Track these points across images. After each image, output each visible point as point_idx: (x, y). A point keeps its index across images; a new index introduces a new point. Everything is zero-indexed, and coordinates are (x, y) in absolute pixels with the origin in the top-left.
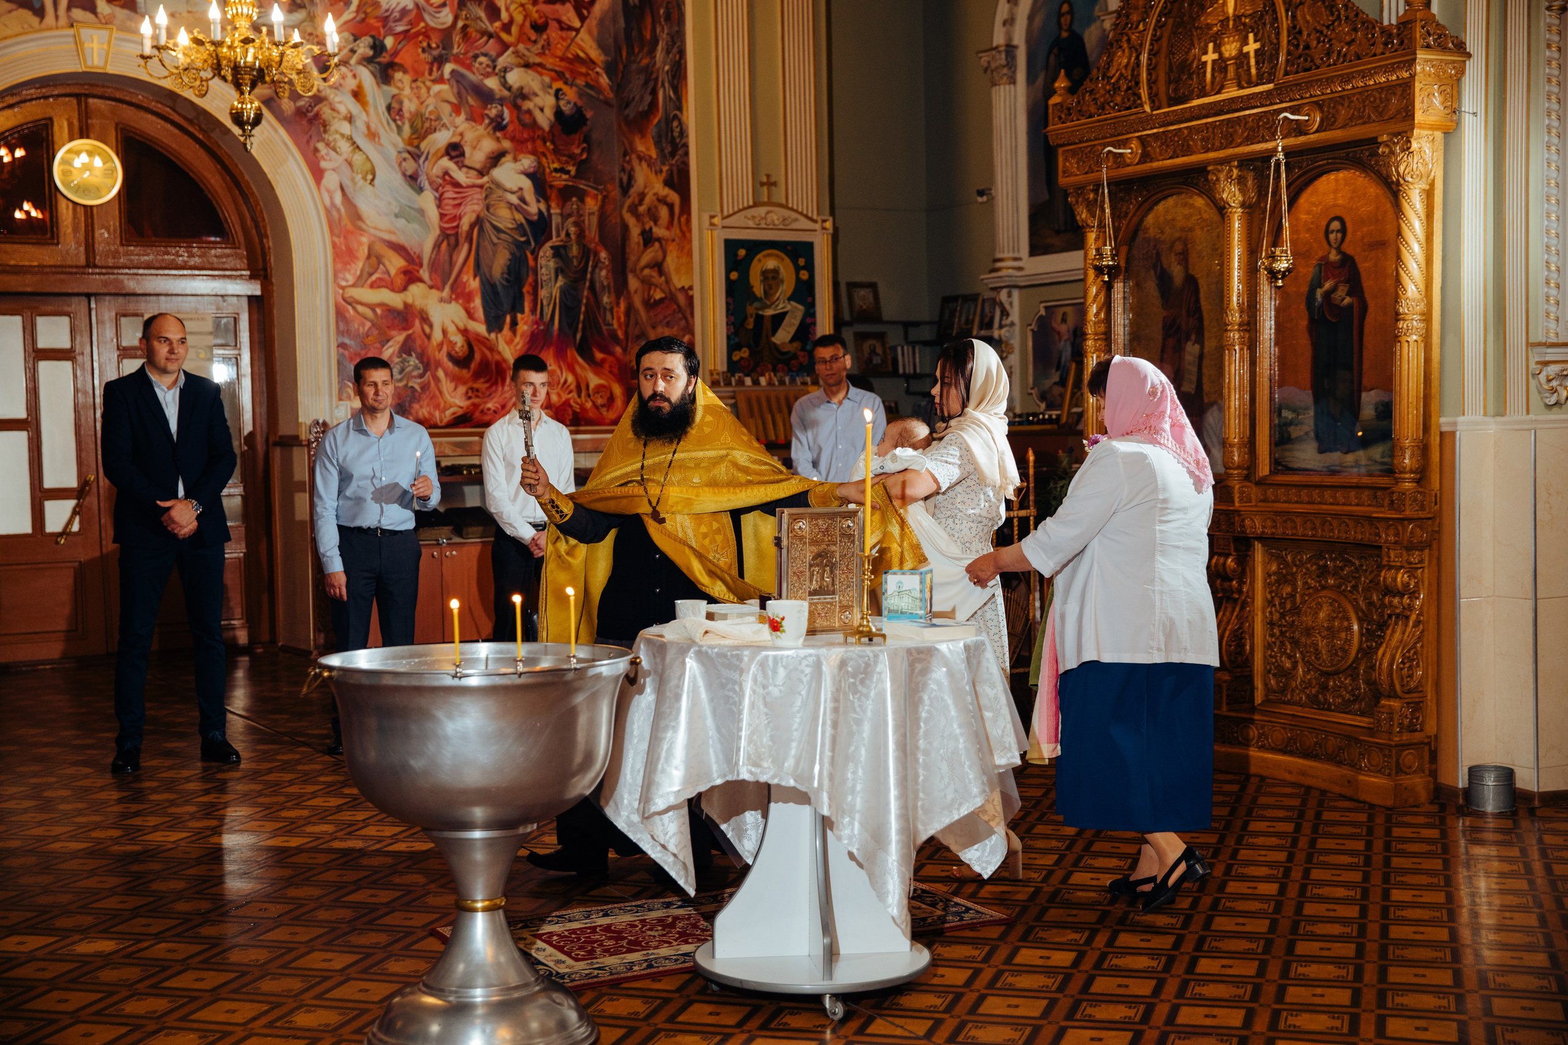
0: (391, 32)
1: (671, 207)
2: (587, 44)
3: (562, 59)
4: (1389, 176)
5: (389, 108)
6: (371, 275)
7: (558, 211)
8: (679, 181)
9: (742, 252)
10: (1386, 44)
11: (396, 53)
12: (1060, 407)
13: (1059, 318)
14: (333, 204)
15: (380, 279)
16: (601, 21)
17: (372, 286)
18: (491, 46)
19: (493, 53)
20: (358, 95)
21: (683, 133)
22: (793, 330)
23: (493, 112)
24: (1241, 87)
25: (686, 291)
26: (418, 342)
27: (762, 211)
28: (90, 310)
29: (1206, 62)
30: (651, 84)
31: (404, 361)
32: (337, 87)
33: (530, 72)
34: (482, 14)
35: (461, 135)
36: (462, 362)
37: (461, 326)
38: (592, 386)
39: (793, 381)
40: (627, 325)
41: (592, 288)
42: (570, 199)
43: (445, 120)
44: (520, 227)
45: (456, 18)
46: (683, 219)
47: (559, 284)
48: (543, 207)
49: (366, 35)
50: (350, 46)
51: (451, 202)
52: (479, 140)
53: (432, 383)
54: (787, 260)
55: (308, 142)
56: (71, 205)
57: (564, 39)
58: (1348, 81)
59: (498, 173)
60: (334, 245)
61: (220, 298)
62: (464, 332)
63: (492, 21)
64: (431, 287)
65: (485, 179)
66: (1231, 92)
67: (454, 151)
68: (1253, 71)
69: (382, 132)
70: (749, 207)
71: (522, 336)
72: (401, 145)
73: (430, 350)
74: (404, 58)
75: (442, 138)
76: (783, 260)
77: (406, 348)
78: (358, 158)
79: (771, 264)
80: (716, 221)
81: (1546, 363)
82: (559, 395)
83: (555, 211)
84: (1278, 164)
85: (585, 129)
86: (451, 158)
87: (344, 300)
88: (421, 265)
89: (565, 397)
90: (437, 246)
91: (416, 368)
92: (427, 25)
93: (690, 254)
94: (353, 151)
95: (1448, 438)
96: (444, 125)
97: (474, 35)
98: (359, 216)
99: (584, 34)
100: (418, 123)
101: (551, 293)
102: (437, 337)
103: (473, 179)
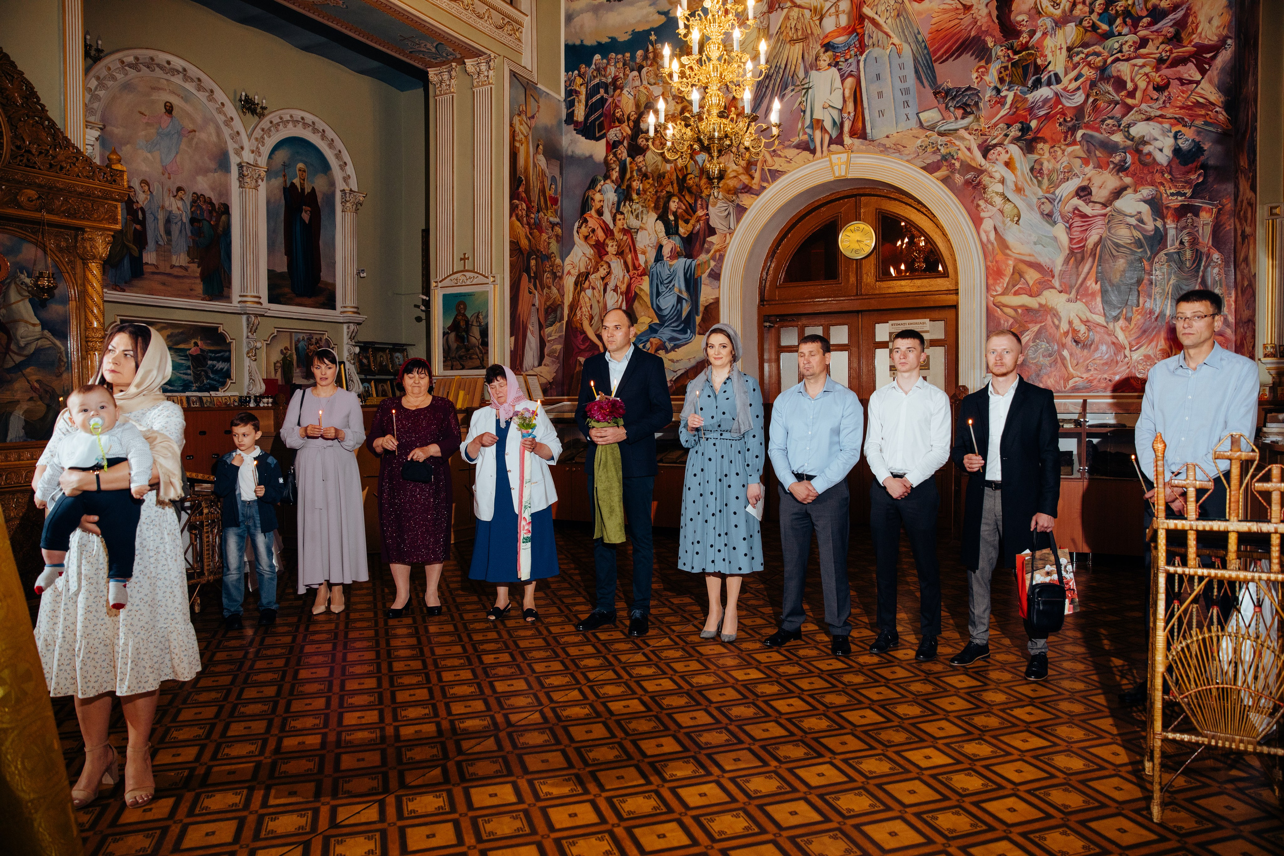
0: (1035, 117)
1: (1251, 206)
2: (1206, 91)
3: (1182, 108)
5: (1032, 169)
6: (1014, 286)
7: (1174, 226)
8: (1254, 182)
11: (1039, 130)
14: (988, 240)
15: (1021, 289)
16: (1220, 70)
17: (1016, 293)
18: (1118, 111)
20: (1008, 164)
23: (1117, 159)
26: (1049, 331)
28: (859, 321)
31: (1037, 345)
32: (994, 162)
33: (1151, 123)
34: (1110, 89)
36: (1083, 344)
37: (1084, 318)
42: (1185, 215)
43: (1076, 171)
44: (1138, 243)
45: (1088, 96)
46: (1254, 211)
47: (1171, 282)
48: (1159, 224)
49: (1016, 122)
50: (1005, 132)
51: (1079, 229)
53: (1059, 361)
55: (972, 202)
56: (846, 259)
57: (1183, 92)
59: (1118, 204)
60: (987, 268)
62: (1086, 322)
63: (1118, 92)
64: (1060, 292)
65: (1109, 209)
67: (1084, 192)
69: (1026, 187)
72: (1040, 193)
73: (1058, 335)
74: (1046, 133)
77: (1039, 336)
78: (1008, 207)
85: (1202, 158)
86: (1080, 197)
87: (994, 304)
88: (1053, 277)
90: (1067, 261)
91: (1046, 350)
92: (1064, 107)
93: (1256, 243)
94: (1005, 203)
97: (1103, 105)
98: (1007, 247)
99: (1204, 84)
100: (1054, 176)
101: (1164, 290)
102: (1064, 327)
103: (1098, 210)
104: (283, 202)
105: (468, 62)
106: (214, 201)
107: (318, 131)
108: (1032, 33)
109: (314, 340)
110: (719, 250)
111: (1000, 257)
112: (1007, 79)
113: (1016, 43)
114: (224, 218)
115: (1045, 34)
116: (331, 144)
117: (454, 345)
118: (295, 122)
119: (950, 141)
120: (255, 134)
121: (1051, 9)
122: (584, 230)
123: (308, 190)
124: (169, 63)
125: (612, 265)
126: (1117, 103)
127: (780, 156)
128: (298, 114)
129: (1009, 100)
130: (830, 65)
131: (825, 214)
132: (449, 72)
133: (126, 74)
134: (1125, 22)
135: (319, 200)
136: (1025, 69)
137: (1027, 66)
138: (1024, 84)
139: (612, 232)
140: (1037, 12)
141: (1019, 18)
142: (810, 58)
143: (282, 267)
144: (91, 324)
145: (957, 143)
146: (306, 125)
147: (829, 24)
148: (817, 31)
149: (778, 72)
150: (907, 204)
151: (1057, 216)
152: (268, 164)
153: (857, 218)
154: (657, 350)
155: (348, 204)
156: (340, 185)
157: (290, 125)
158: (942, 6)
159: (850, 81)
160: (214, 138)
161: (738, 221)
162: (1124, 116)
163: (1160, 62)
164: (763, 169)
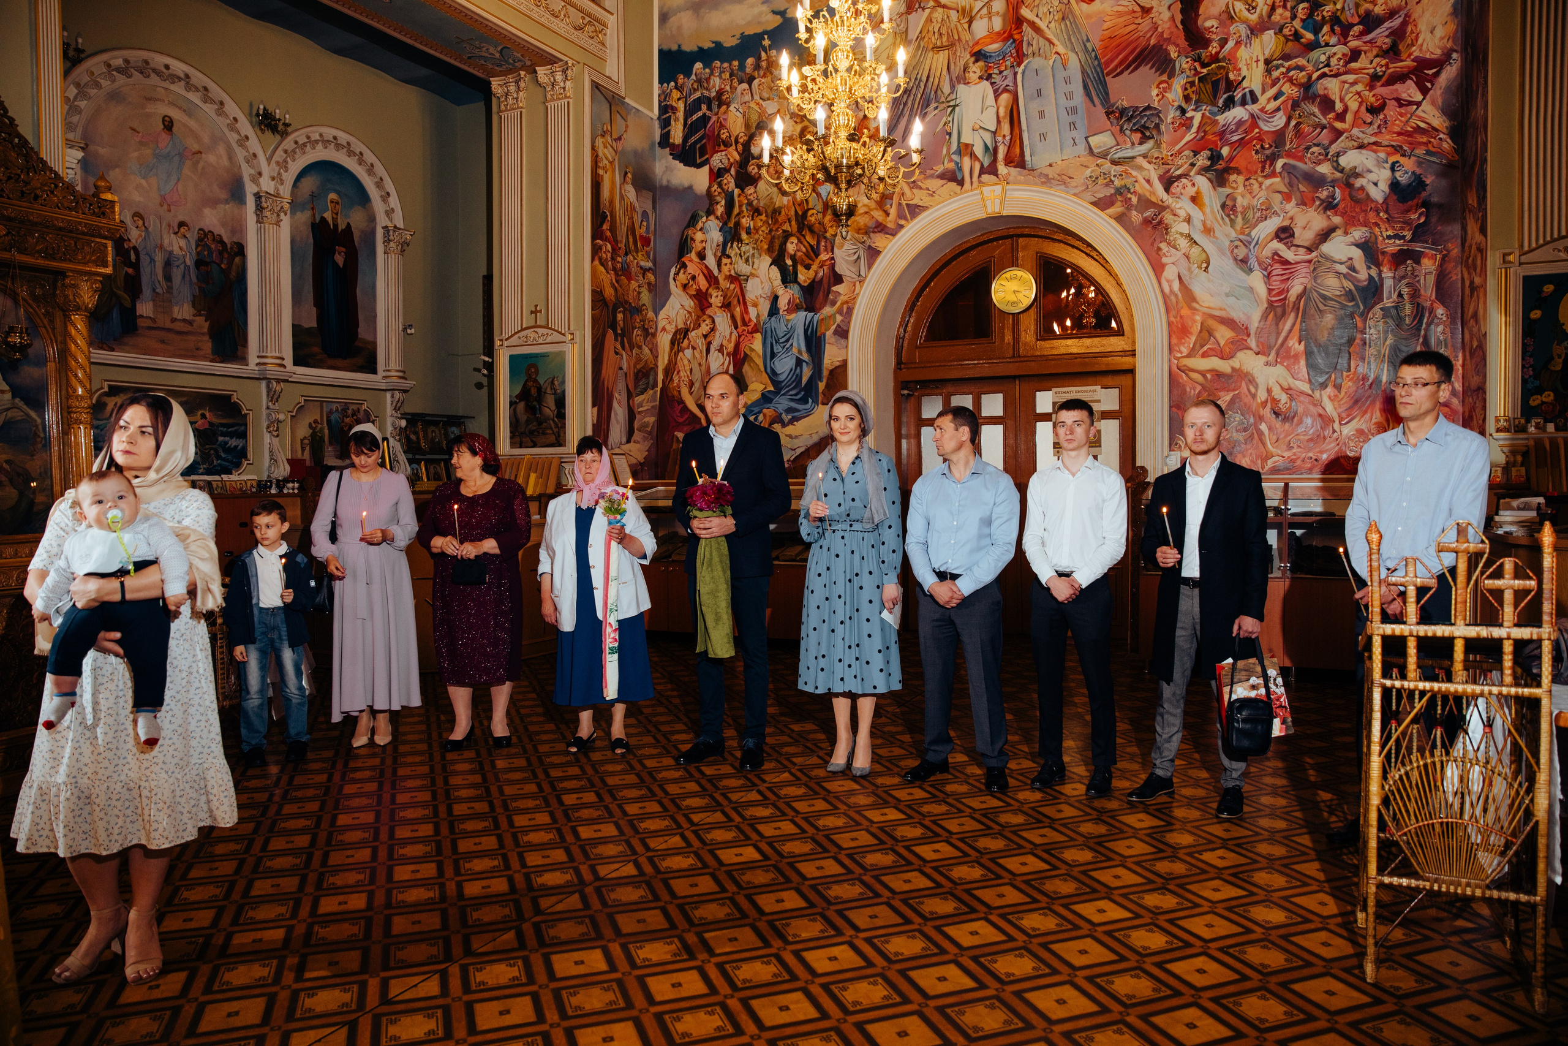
0: (1227, 143)
1: (1480, 251)
2: (1428, 114)
3: (1399, 134)
5: (1223, 206)
6: (1202, 346)
7: (1391, 275)
8: (1484, 224)
9: (1549, 288)
11: (1231, 159)
14: (1171, 291)
16: (1444, 90)
18: (1325, 136)
20: (1194, 199)
23: (1324, 194)
26: (1244, 401)
28: (1017, 388)
30: (1476, 133)
32: (1178, 197)
33: (1364, 151)
34: (1316, 110)
35: (1292, 218)
36: (1284, 417)
37: (1285, 385)
41: (1426, 339)
42: (1404, 262)
43: (1276, 208)
44: (1350, 296)
45: (1289, 119)
47: (1388, 342)
48: (1374, 272)
49: (1204, 148)
50: (1191, 161)
51: (1279, 278)
52: (1309, 220)
53: (1256, 436)
55: (1152, 245)
56: (1003, 314)
57: (1401, 115)
59: (1326, 248)
60: (1170, 324)
62: (1288, 390)
63: (1325, 114)
64: (1257, 353)
65: (1314, 254)
67: (1285, 234)
69: (1216, 227)
70: (1561, 238)
71: (1346, 392)
72: (1233, 235)
73: (1254, 406)
74: (1240, 162)
77: (1231, 406)
78: (1195, 252)
85: (1424, 194)
86: (1281, 240)
87: (1178, 368)
88: (1249, 335)
90: (1265, 317)
91: (1241, 422)
92: (1261, 131)
94: (1191, 247)
96: (1275, 213)
97: (1307, 129)
98: (1194, 299)
99: (1426, 105)
100: (1250, 214)
101: (1379, 351)
102: (1262, 395)
103: (1302, 255)
104: (311, 240)
105: (541, 71)
106: (225, 239)
107: (355, 154)
108: (1224, 42)
109: (350, 412)
110: (847, 302)
111: (1185, 312)
112: (1194, 97)
113: (1204, 54)
114: (237, 260)
115: (1238, 43)
116: (371, 170)
117: (523, 418)
118: (326, 143)
119: (1125, 172)
120: (276, 158)
121: (1246, 13)
122: (681, 275)
123: (342, 226)
124: (167, 67)
125: (717, 320)
126: (1323, 127)
127: (920, 188)
128: (329, 132)
129: (1196, 122)
130: (980, 78)
131: (975, 258)
132: (517, 82)
133: (114, 81)
134: (1333, 31)
135: (356, 239)
136: (1215, 85)
137: (1218, 81)
138: (1214, 103)
139: (716, 279)
140: (1229, 16)
141: (1208, 24)
142: (957, 70)
143: (310, 321)
144: (75, 390)
145: (1134, 173)
146: (339, 146)
147: (980, 28)
148: (966, 36)
149: (918, 86)
150: (1073, 247)
151: (1253, 262)
152: (293, 194)
153: (1014, 264)
154: (771, 424)
155: (392, 244)
156: (382, 220)
157: (320, 146)
158: (1116, 8)
159: (1005, 97)
160: (225, 162)
161: (870, 267)
162: (1332, 142)
163: (1375, 78)
164: (900, 204)
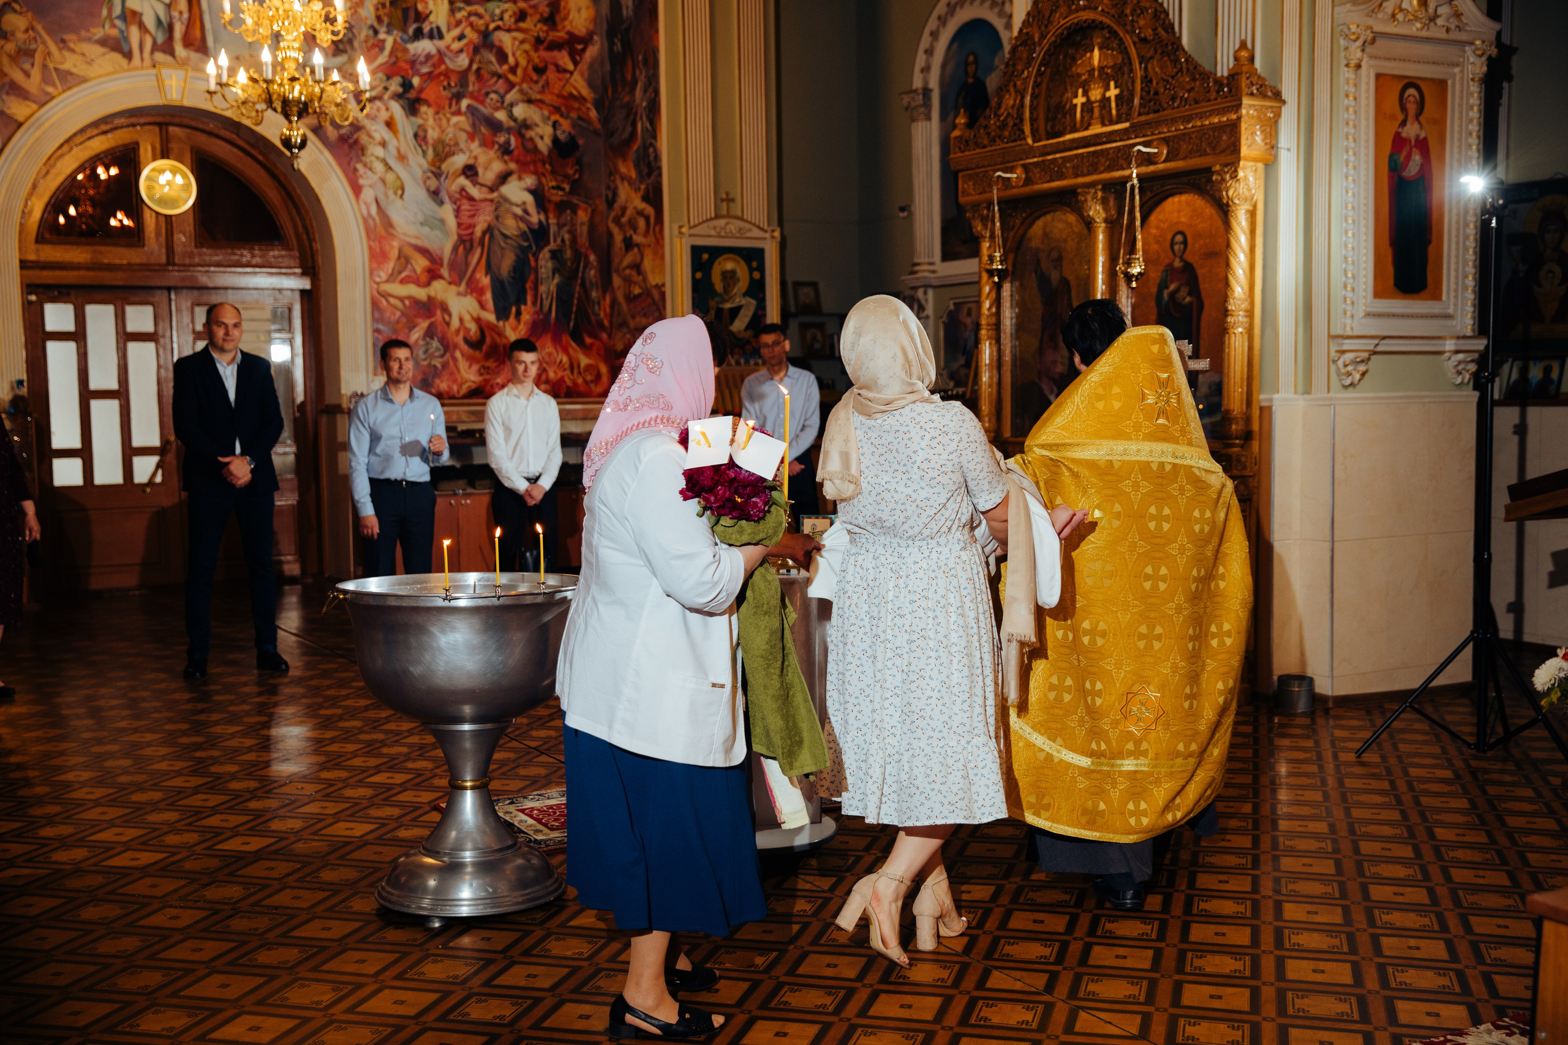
0: (417, 73)
1: (647, 218)
2: (579, 84)
3: (560, 96)
4: (1221, 198)
5: (416, 136)
6: (400, 272)
8: (654, 197)
9: (705, 256)
10: (1218, 92)
11: (421, 90)
12: (965, 385)
13: (965, 311)
14: (369, 215)
15: (408, 276)
16: (591, 66)
17: (402, 282)
18: (501, 85)
19: (502, 91)
20: (390, 124)
21: (657, 158)
22: (747, 320)
23: (501, 139)
24: (1104, 125)
25: (660, 288)
26: (439, 329)
27: (722, 222)
28: (170, 300)
29: (1076, 105)
30: (632, 117)
31: (427, 344)
32: (371, 117)
33: (533, 107)
34: (493, 59)
36: (475, 345)
37: (475, 315)
38: (582, 365)
39: (747, 362)
40: (612, 315)
41: (583, 284)
42: (565, 211)
43: (462, 145)
44: (523, 235)
45: (471, 62)
46: (657, 229)
47: (555, 281)
48: (542, 217)
49: (396, 74)
50: (384, 85)
51: (467, 213)
52: (490, 162)
53: (451, 363)
54: (743, 263)
55: (349, 163)
56: (154, 214)
57: (560, 80)
58: (1189, 122)
59: (506, 190)
60: (370, 248)
61: (277, 292)
62: (478, 320)
63: (501, 65)
64: (450, 283)
65: (495, 194)
66: (1096, 129)
67: (470, 171)
68: (1114, 112)
69: (410, 156)
70: (711, 219)
71: (525, 323)
72: (425, 165)
73: (449, 335)
74: (429, 94)
75: (459, 160)
76: (739, 262)
77: (430, 333)
78: (390, 177)
79: (729, 266)
80: (684, 230)
81: (1343, 352)
82: (555, 373)
83: (553, 221)
84: (1133, 187)
85: (578, 154)
86: (467, 177)
87: (379, 293)
89: (560, 374)
90: (455, 249)
91: (438, 349)
92: (447, 68)
93: (662, 257)
94: (386, 171)
95: (1266, 412)
96: (461, 150)
97: (486, 76)
98: (391, 225)
99: (576, 75)
100: (440, 148)
101: (549, 289)
102: (455, 324)
103: (485, 194)
111: (384, 236)
112: (386, 20)
129: (388, 46)
136: (405, 12)
137: (407, 9)
138: (405, 31)
151: (444, 195)
153: (167, 155)
162: (508, 91)
163: (538, 42)
164: (45, 67)
